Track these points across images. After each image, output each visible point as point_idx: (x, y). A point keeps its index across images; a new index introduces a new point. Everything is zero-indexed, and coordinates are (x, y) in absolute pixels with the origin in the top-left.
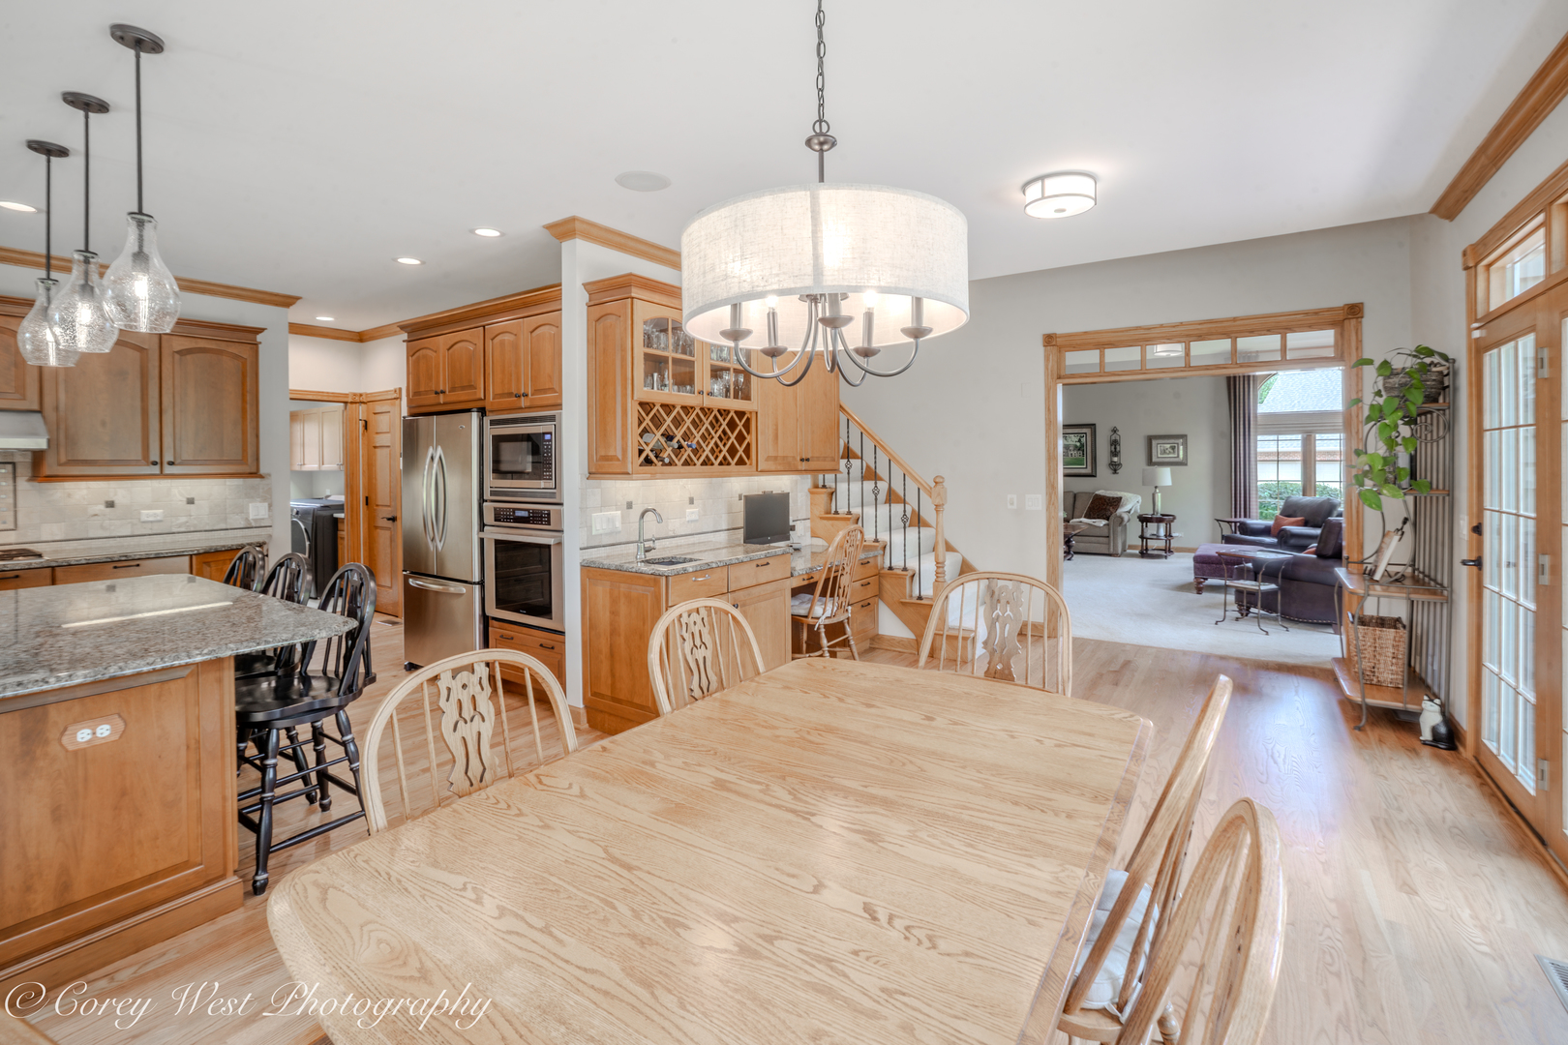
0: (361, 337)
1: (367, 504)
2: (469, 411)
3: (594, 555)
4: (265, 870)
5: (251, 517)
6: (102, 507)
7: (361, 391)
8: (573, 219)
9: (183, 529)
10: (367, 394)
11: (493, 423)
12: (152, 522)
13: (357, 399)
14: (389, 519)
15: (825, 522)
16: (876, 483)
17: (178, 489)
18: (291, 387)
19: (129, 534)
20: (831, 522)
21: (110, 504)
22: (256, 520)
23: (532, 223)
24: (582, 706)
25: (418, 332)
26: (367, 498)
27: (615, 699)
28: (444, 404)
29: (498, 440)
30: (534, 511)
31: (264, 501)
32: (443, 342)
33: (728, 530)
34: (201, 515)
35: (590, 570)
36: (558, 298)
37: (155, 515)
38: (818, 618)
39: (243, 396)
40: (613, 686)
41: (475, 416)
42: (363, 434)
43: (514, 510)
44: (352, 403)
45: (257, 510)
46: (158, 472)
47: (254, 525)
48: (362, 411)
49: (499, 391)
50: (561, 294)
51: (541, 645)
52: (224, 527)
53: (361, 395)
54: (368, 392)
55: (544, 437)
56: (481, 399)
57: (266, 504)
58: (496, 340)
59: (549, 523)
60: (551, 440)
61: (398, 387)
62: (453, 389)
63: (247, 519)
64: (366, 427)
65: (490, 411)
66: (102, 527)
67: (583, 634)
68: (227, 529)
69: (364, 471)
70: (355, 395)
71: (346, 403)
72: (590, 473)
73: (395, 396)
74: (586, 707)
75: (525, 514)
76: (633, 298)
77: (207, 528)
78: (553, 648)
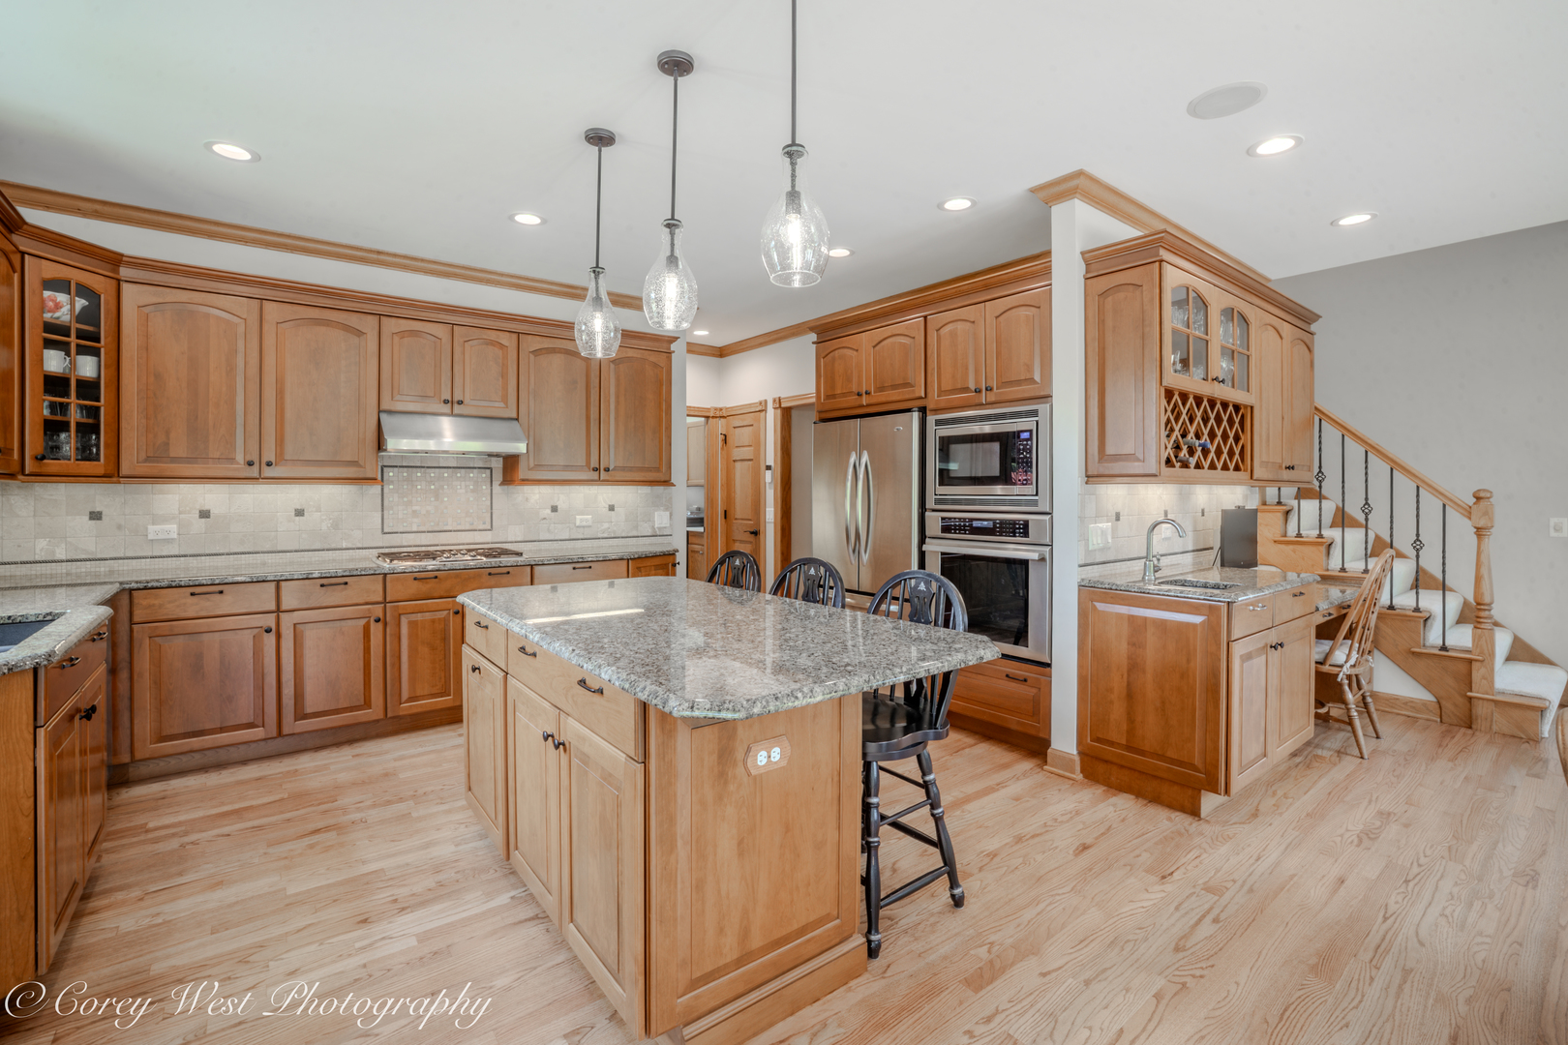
0: (721, 353)
1: (725, 518)
2: (909, 410)
3: (1093, 573)
4: (877, 932)
5: (656, 526)
6: (549, 511)
7: (721, 406)
8: (1080, 174)
9: (605, 535)
10: (727, 408)
11: (939, 423)
12: (584, 527)
13: (718, 414)
14: (752, 533)
15: (1283, 547)
16: (1320, 502)
17: (604, 495)
18: (688, 405)
19: (567, 538)
20: (1291, 547)
21: (554, 509)
22: (659, 528)
23: (1011, 186)
24: (1075, 752)
25: (830, 332)
26: (725, 511)
27: (1129, 748)
28: (868, 405)
29: (946, 444)
30: (1003, 522)
31: (666, 509)
32: (865, 339)
33: (1193, 551)
34: (619, 523)
35: (1092, 593)
36: (1047, 272)
37: (587, 521)
38: (1341, 666)
39: (660, 404)
40: (1131, 732)
41: (916, 416)
42: (722, 448)
43: (972, 520)
44: (713, 417)
45: (661, 519)
46: (597, 478)
47: (658, 533)
48: (721, 426)
49: (947, 385)
50: (1051, 266)
51: (1007, 676)
52: (636, 535)
53: (721, 409)
54: (728, 406)
55: (1019, 437)
56: (921, 398)
57: (668, 513)
58: (944, 331)
59: (1026, 534)
60: (1030, 439)
61: (762, 399)
62: (881, 389)
63: (653, 527)
64: (725, 441)
65: (931, 410)
66: (549, 531)
67: (1081, 667)
68: (638, 537)
69: (722, 485)
70: (716, 409)
71: (707, 417)
72: (1087, 476)
73: (760, 408)
74: (1081, 753)
75: (990, 524)
76: (1161, 261)
77: (623, 535)
78: (1025, 680)
